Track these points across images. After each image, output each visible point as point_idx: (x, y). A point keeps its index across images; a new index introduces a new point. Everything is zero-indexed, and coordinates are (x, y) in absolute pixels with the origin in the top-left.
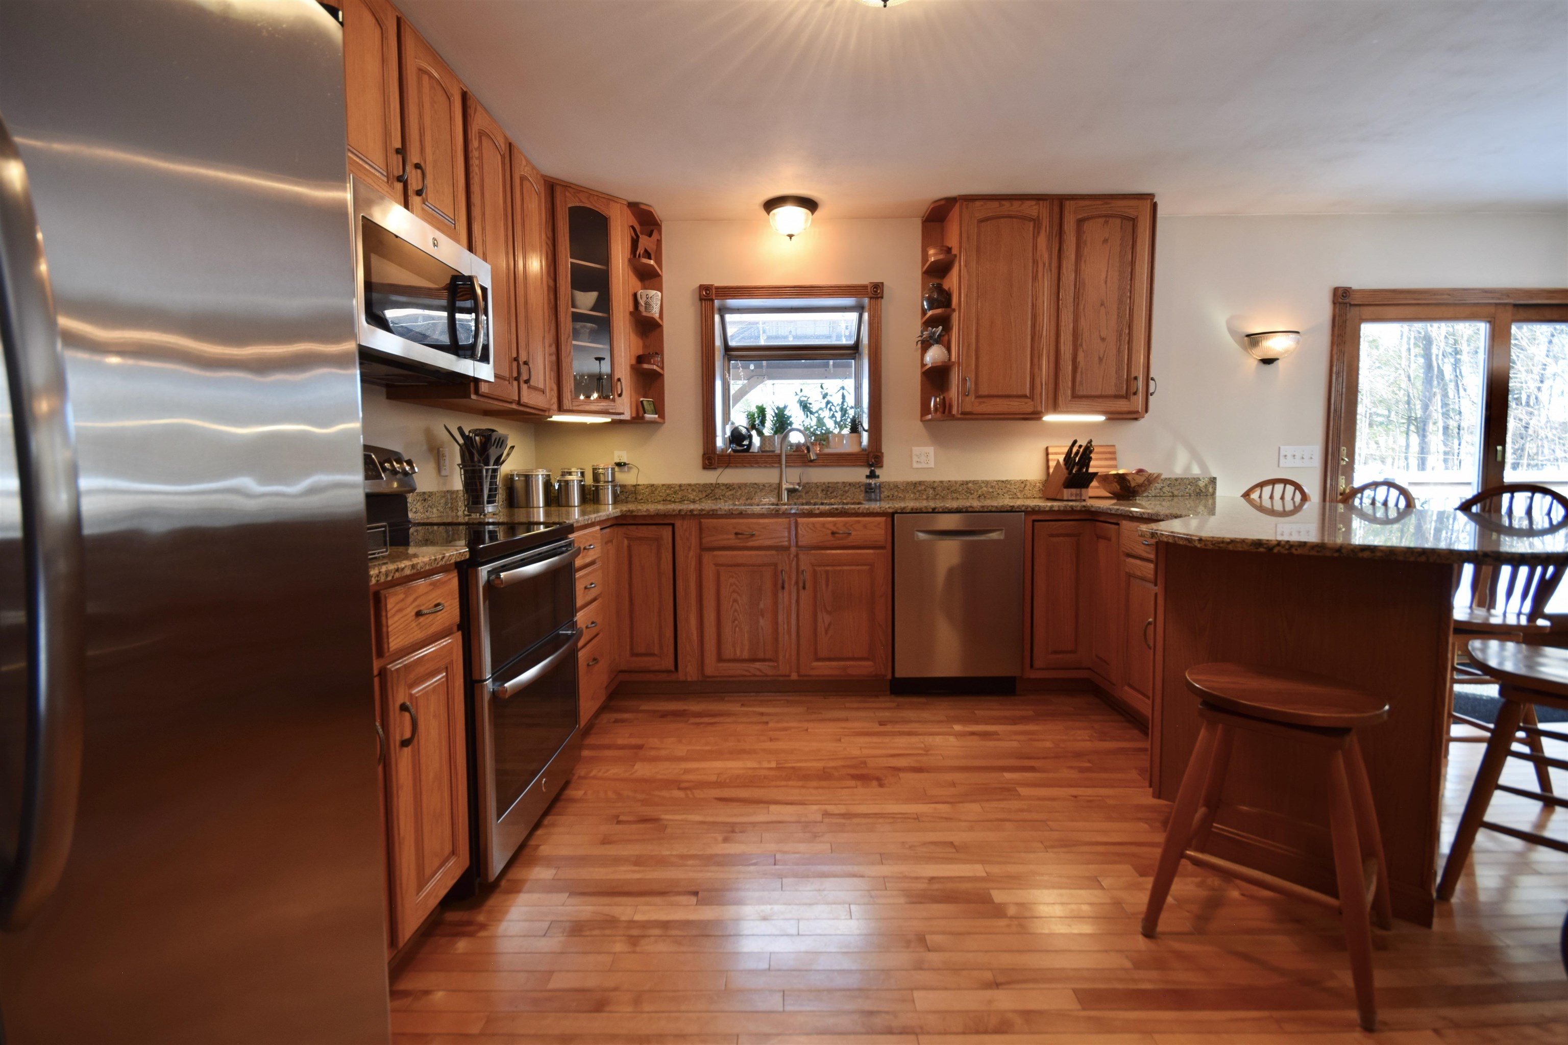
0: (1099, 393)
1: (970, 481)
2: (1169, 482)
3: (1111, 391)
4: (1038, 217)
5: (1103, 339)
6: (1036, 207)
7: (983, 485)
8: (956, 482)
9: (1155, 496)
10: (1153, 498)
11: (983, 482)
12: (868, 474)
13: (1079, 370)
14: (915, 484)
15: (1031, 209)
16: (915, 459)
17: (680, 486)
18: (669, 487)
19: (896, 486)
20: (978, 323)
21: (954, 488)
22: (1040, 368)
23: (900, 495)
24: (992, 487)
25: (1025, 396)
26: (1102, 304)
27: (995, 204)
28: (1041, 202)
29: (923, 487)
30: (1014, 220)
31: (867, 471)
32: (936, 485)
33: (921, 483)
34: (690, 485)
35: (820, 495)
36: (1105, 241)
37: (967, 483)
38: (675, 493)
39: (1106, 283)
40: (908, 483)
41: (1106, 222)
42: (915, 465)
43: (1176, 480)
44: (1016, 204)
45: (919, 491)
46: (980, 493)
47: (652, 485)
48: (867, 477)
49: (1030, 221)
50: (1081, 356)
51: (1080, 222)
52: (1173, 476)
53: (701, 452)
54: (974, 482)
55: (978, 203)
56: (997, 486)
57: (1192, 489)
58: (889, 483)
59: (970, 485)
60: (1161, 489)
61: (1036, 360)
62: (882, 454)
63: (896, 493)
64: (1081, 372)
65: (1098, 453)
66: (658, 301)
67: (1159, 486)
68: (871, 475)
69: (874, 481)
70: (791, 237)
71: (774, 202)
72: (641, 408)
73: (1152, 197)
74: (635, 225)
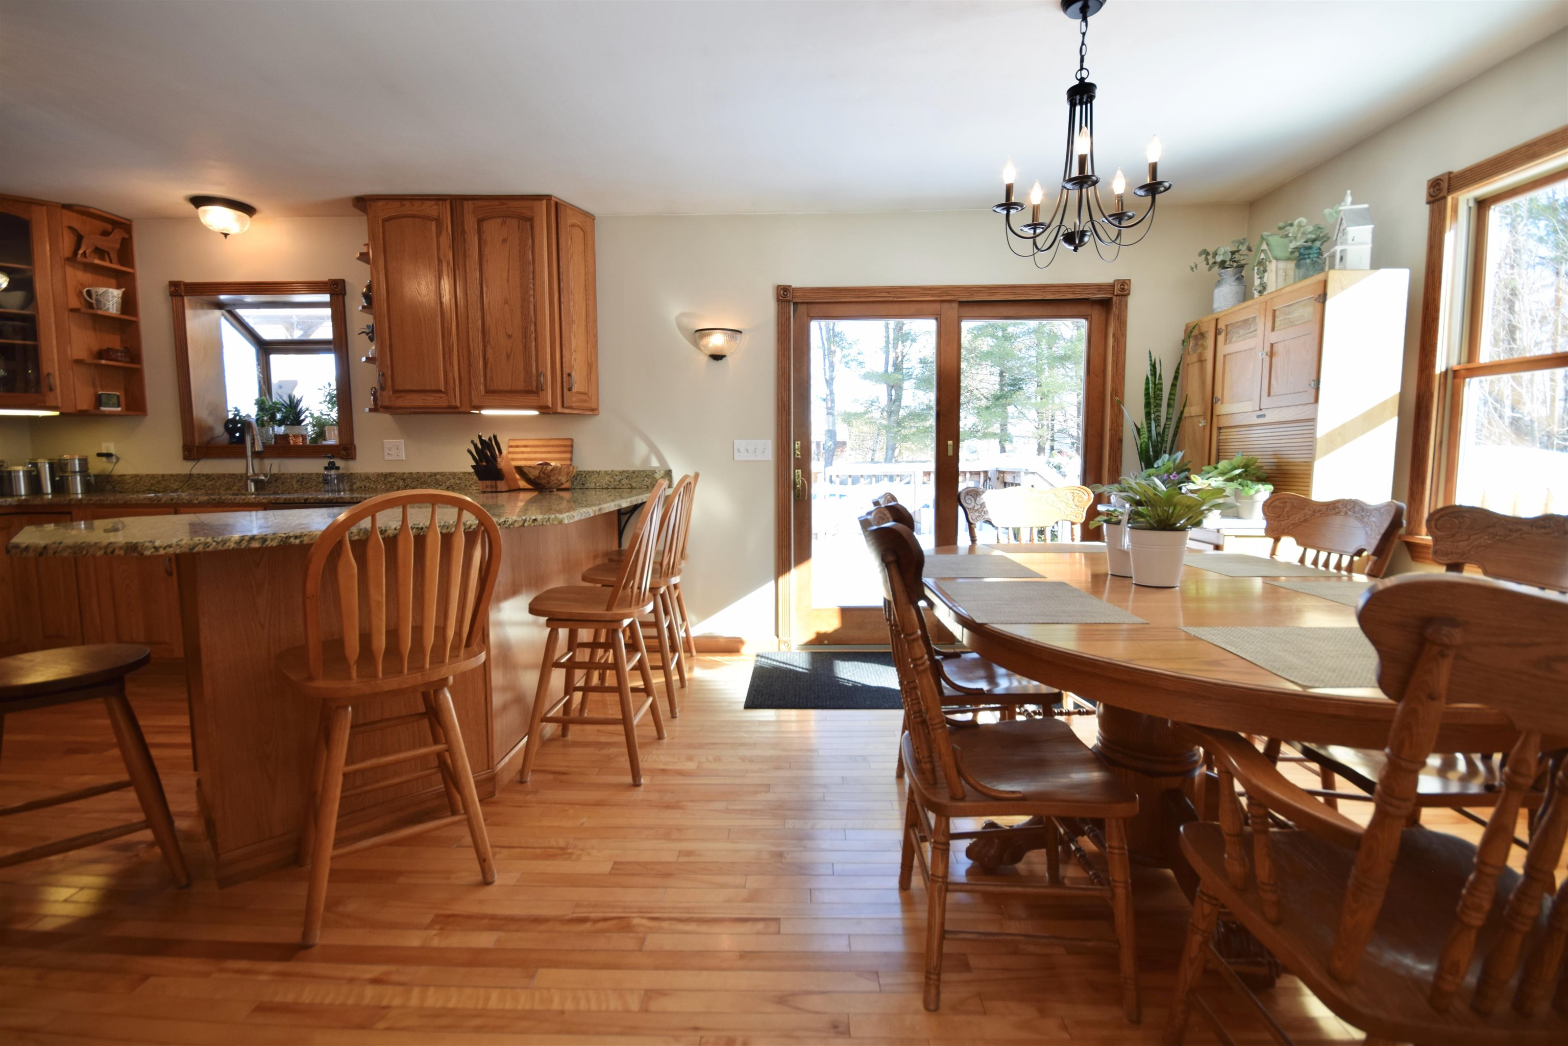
0: (508, 388)
1: (438, 473)
2: (627, 475)
3: (521, 386)
4: (439, 216)
5: (509, 336)
6: (436, 207)
7: (450, 476)
8: (424, 474)
9: (615, 488)
10: (613, 490)
11: (450, 474)
12: (327, 465)
13: (489, 366)
14: (386, 476)
15: (431, 210)
16: (386, 451)
17: (163, 476)
18: (153, 477)
19: (367, 477)
20: (389, 320)
21: (422, 480)
22: (451, 364)
23: (372, 486)
24: (459, 479)
25: (440, 391)
26: (506, 302)
27: (397, 204)
28: (440, 203)
29: (393, 479)
30: (416, 219)
31: (325, 462)
32: (405, 476)
33: (391, 475)
34: (172, 475)
35: (295, 486)
36: (505, 241)
37: (436, 474)
38: (159, 482)
39: (508, 281)
40: (378, 475)
41: (504, 222)
42: (387, 458)
43: (634, 472)
44: (417, 203)
45: (389, 482)
46: (448, 484)
47: (137, 476)
48: (326, 468)
49: (432, 221)
50: (490, 352)
51: (480, 221)
52: (631, 469)
53: (181, 444)
54: (443, 474)
55: (380, 203)
56: (464, 478)
57: (649, 481)
58: (360, 475)
59: (438, 476)
60: (619, 481)
61: (447, 356)
62: (355, 447)
63: (368, 484)
64: (491, 369)
65: (553, 446)
66: (112, 298)
67: (618, 478)
68: (331, 466)
69: (333, 472)
70: (226, 235)
71: (199, 201)
72: (99, 401)
73: (548, 198)
74: (76, 225)
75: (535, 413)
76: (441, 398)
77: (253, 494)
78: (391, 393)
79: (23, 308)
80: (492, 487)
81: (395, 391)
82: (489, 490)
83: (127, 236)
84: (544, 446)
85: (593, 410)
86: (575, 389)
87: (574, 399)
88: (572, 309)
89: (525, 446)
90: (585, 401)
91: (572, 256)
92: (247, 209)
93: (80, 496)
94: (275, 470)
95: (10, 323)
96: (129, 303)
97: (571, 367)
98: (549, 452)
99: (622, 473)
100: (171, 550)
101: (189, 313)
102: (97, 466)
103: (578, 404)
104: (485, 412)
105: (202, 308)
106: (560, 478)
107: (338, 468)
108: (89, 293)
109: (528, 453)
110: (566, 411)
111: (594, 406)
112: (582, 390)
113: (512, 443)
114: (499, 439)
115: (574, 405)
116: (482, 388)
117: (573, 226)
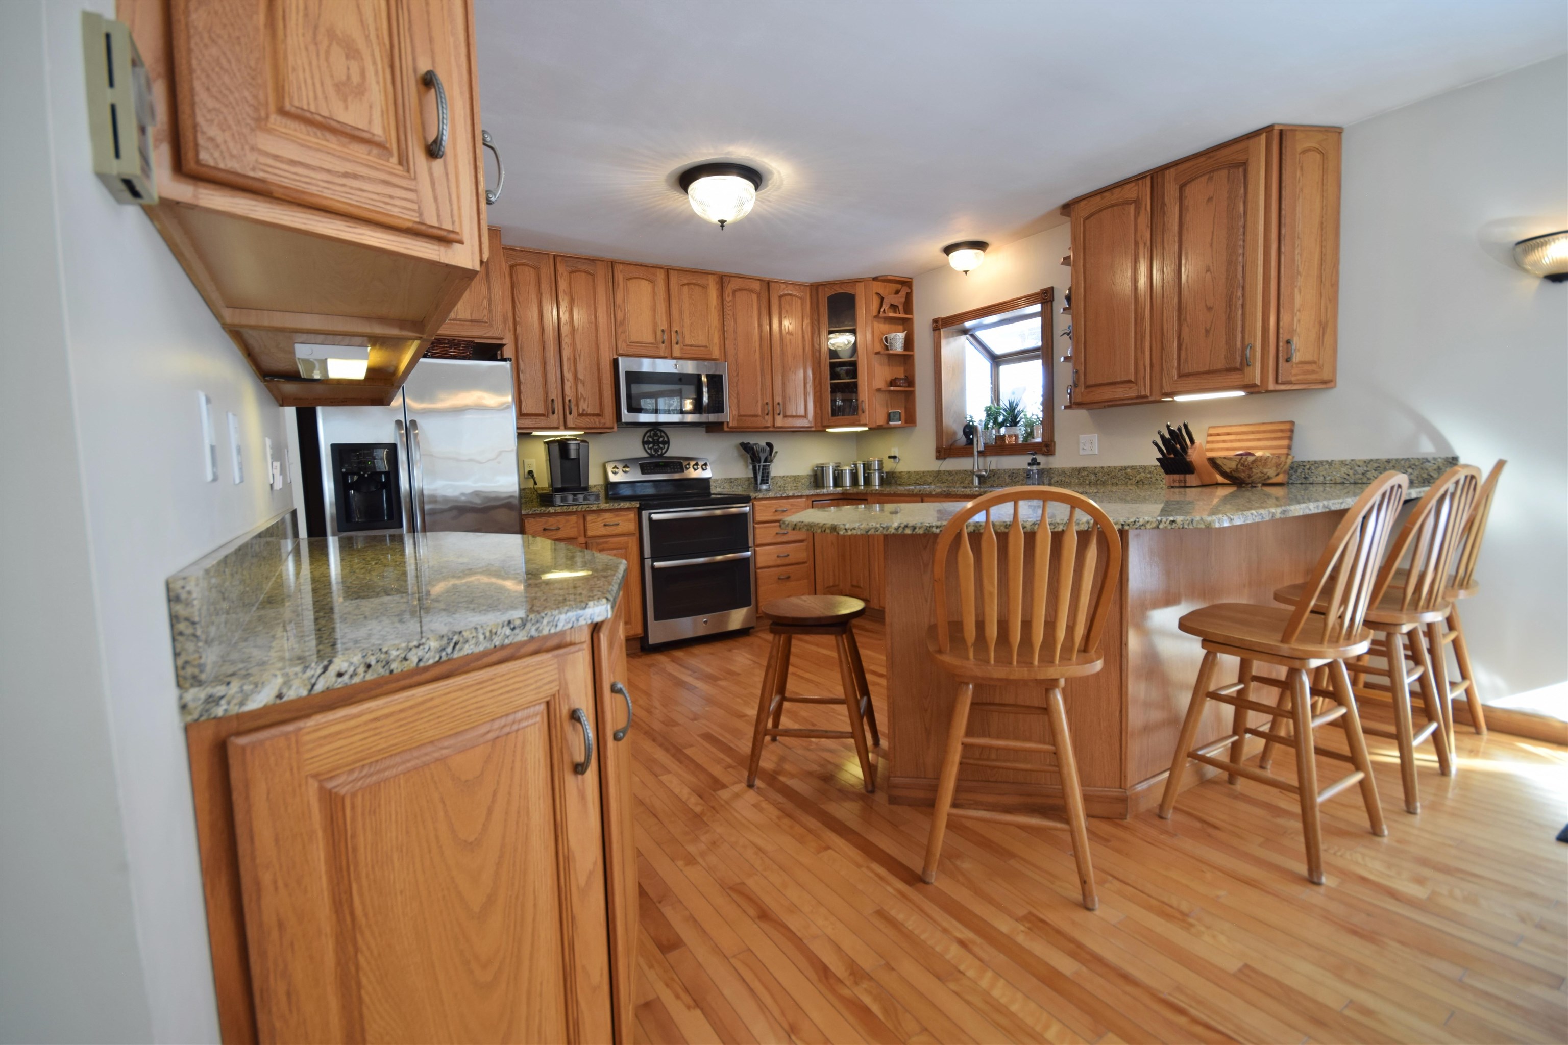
0: (1206, 369)
1: (1129, 467)
2: (1376, 465)
3: (1220, 364)
4: (1138, 197)
5: (1209, 309)
6: (1136, 188)
7: (1141, 470)
8: (1115, 468)
9: (1355, 483)
10: (1352, 486)
11: (1141, 467)
12: (1030, 461)
13: (1184, 347)
14: (1080, 470)
15: (1130, 192)
16: (1081, 446)
17: (923, 472)
18: (917, 473)
19: (1063, 472)
20: (1085, 317)
21: (1113, 474)
22: (1143, 352)
23: (1067, 480)
24: (1150, 472)
25: (1130, 381)
26: (1208, 270)
27: (1098, 198)
28: (1140, 182)
29: (1086, 473)
30: (1115, 208)
31: (1029, 459)
32: (1097, 471)
33: (1084, 469)
34: (928, 472)
35: (1007, 480)
36: (1210, 199)
37: (1126, 468)
38: (921, 478)
39: (1211, 245)
40: (1073, 469)
41: (1210, 179)
42: (1082, 452)
43: (1389, 461)
44: (1117, 191)
45: (1082, 477)
46: (1138, 478)
47: (909, 472)
48: (1029, 464)
49: (1131, 204)
50: (1185, 329)
51: (1182, 188)
53: (935, 447)
54: (1133, 468)
55: (1083, 203)
56: (1155, 471)
57: (1416, 473)
58: (1058, 469)
59: (1128, 470)
60: (1363, 474)
61: (1139, 343)
62: (1054, 443)
63: (1064, 478)
64: (1186, 349)
65: (1265, 432)
66: (898, 339)
67: (1360, 470)
68: (1034, 462)
69: (1034, 468)
70: (966, 272)
71: (948, 250)
72: (889, 418)
73: (1269, 129)
74: (880, 292)
75: (1241, 393)
76: (1130, 388)
77: (976, 487)
78: (1083, 389)
79: (851, 357)
80: (1180, 481)
81: (1087, 387)
82: (1177, 484)
83: (909, 291)
84: (1253, 432)
85: (1325, 382)
86: (1297, 357)
87: (1294, 371)
88: (1297, 257)
89: (1228, 434)
90: (1313, 372)
91: (1301, 190)
92: (980, 245)
93: (877, 488)
94: (993, 467)
95: (845, 368)
96: (909, 343)
97: (1292, 331)
98: (1259, 440)
99: (1367, 463)
100: (854, 532)
101: (943, 342)
102: (889, 466)
103: (1300, 377)
104: (1179, 399)
105: (953, 336)
106: (1265, 471)
107: (1039, 464)
108: (886, 339)
109: (1231, 441)
110: (1282, 387)
111: (1326, 377)
112: (1309, 358)
113: (1212, 431)
114: (1190, 428)
115: (1293, 379)
116: (1175, 372)
117: (1305, 151)
